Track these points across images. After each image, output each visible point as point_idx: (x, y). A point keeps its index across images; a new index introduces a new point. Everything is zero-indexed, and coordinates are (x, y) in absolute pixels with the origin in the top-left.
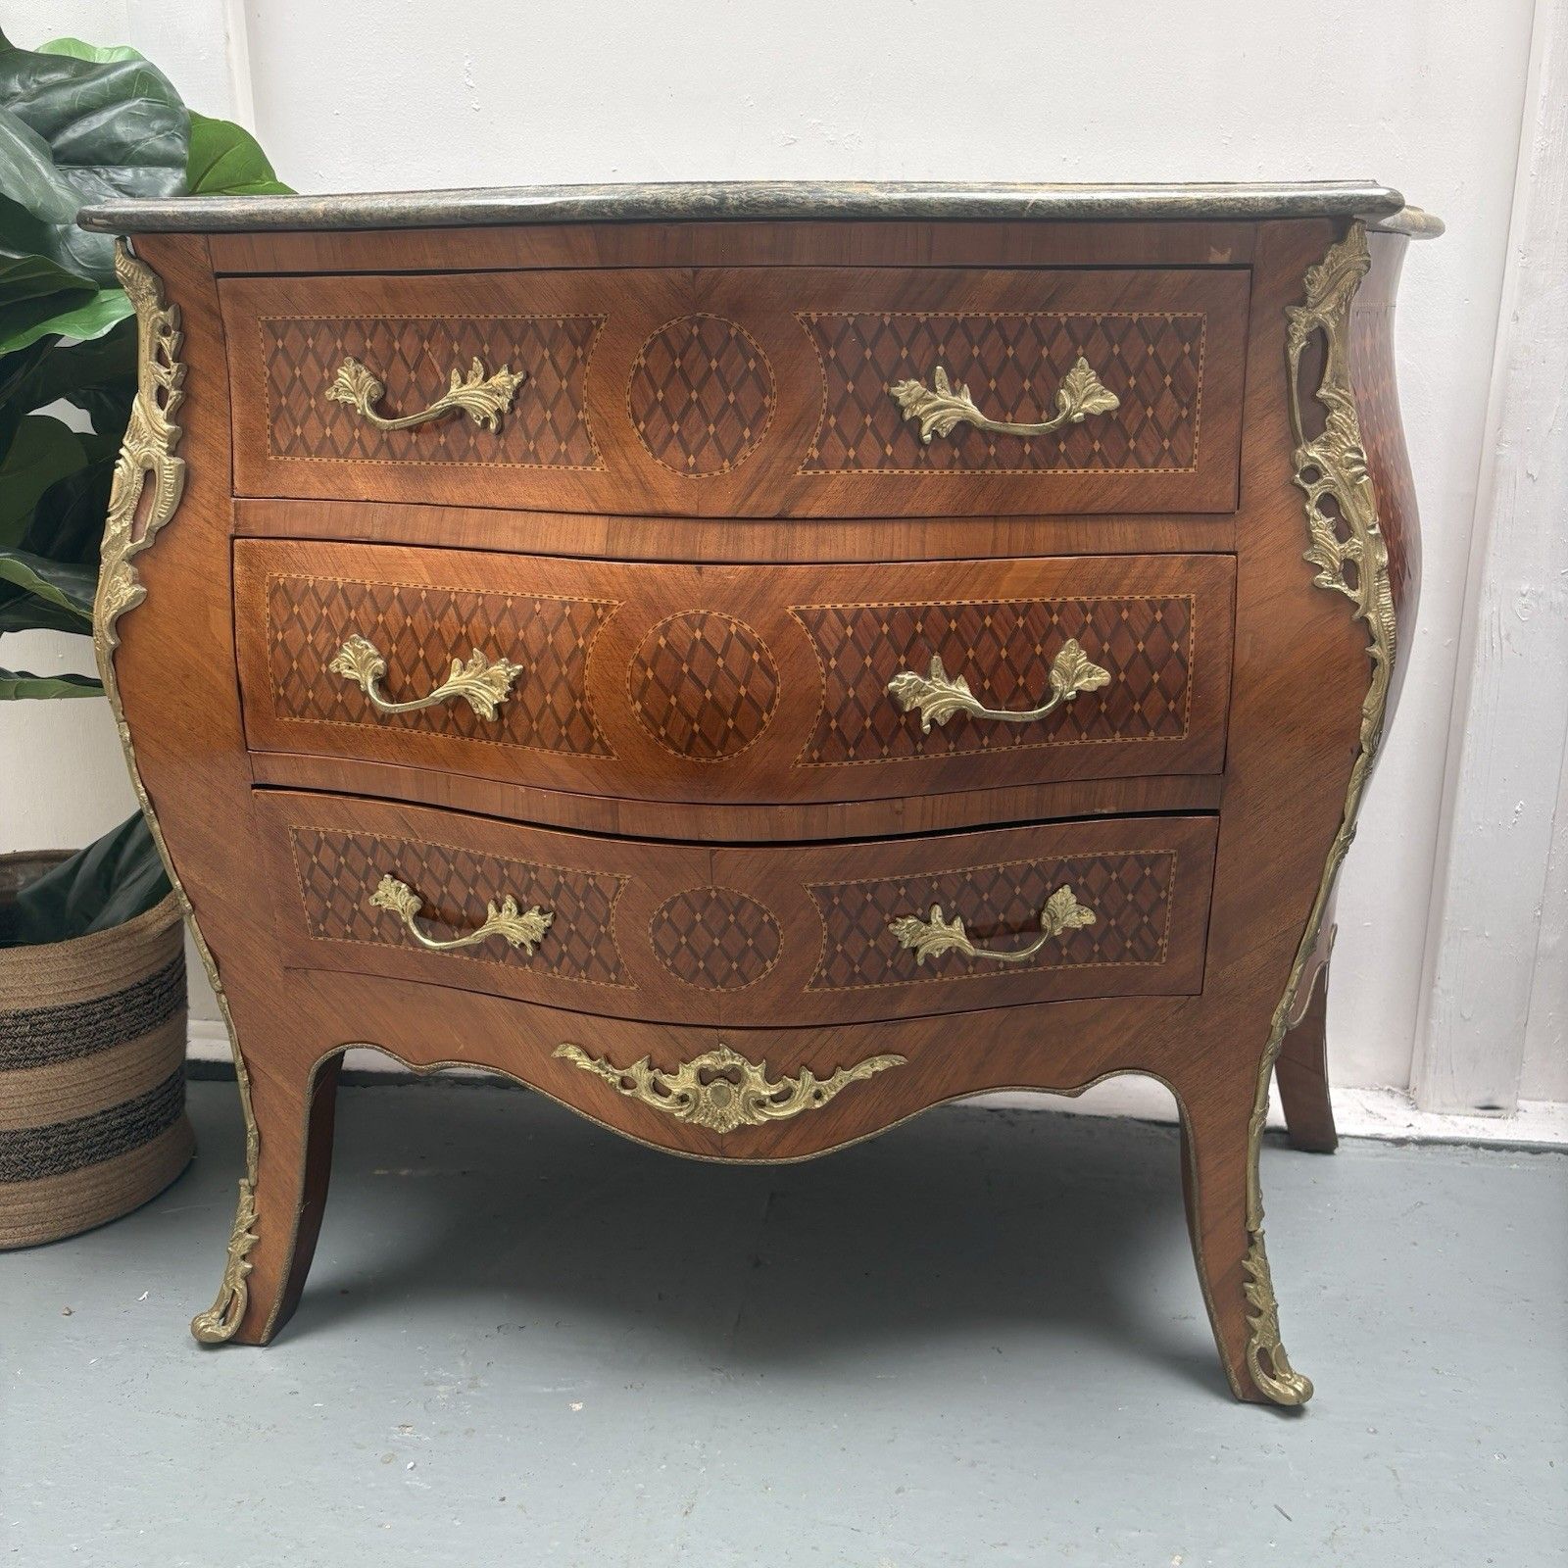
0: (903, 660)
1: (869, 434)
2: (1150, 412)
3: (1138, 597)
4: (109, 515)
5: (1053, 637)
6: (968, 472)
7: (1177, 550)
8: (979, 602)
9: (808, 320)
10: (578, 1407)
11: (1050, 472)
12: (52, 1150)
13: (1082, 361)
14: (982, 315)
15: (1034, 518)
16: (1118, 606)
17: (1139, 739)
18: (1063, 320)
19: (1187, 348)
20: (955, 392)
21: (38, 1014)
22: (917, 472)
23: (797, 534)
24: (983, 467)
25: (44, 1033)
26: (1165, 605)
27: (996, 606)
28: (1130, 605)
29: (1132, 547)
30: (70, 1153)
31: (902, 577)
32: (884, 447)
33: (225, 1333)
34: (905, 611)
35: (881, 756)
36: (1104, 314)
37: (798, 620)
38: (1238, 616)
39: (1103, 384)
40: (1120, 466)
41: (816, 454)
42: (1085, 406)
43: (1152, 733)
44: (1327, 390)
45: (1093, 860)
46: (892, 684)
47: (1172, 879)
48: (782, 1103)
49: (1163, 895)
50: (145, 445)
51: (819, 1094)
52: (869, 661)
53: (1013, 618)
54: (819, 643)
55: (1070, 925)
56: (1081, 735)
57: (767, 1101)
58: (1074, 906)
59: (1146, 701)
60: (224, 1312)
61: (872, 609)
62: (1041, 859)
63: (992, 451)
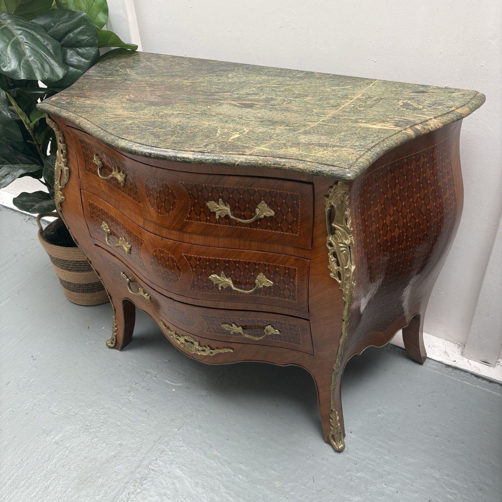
0: (213, 271)
1: (203, 213)
2: (285, 217)
3: (281, 265)
4: (55, 179)
5: (257, 271)
6: (231, 226)
7: (293, 255)
8: (234, 260)
9: (182, 183)
10: (174, 390)
11: (255, 229)
12: (90, 288)
13: (263, 202)
14: (232, 187)
15: (251, 240)
16: (275, 267)
17: (284, 299)
18: (257, 190)
19: (295, 202)
20: (226, 205)
22: (216, 225)
23: (185, 236)
24: (236, 225)
26: (289, 269)
27: (239, 262)
28: (279, 267)
29: (280, 252)
31: (213, 251)
32: (207, 217)
33: (112, 346)
34: (213, 260)
35: (210, 292)
36: (269, 190)
37: (185, 257)
38: (310, 276)
39: (270, 208)
40: (276, 230)
41: (189, 216)
42: (264, 214)
43: (287, 299)
44: (335, 224)
45: (277, 322)
46: (210, 277)
47: (300, 330)
48: (204, 352)
49: (298, 333)
50: (60, 163)
51: (212, 353)
52: (203, 271)
53: (245, 265)
54: (190, 264)
55: (273, 333)
56: (267, 295)
57: (200, 350)
58: (273, 330)
59: (284, 291)
60: (112, 341)
61: (204, 258)
62: (261, 319)
63: (238, 222)
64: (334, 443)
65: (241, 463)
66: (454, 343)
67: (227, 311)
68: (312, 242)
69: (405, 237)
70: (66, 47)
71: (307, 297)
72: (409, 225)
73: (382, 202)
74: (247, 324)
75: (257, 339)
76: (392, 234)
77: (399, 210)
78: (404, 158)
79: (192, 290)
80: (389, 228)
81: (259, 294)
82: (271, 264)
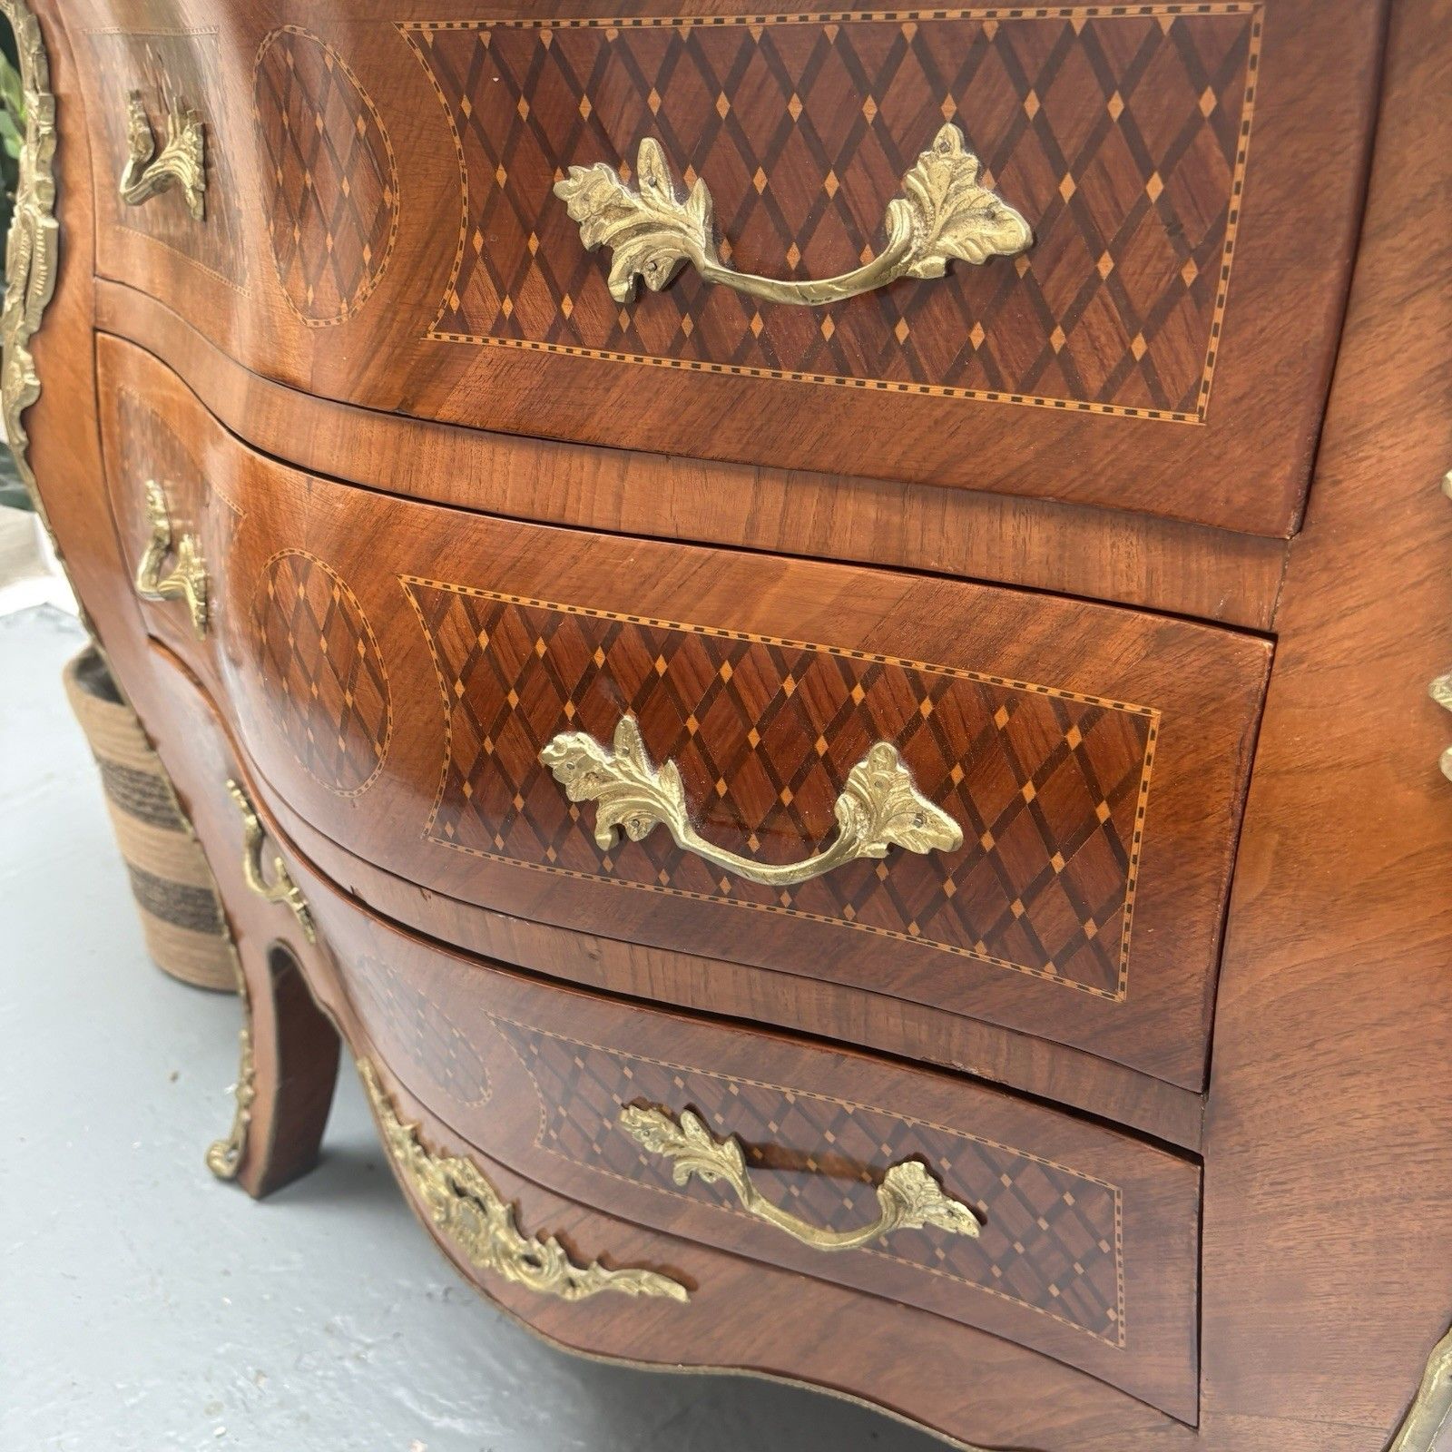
0: (570, 710)
1: (536, 272)
2: (1105, 266)
3: (1032, 687)
5: (854, 730)
6: (706, 367)
7: (1136, 601)
8: (711, 631)
9: (418, 36)
11: (871, 384)
13: (950, 133)
14: (730, 21)
15: (835, 478)
16: (992, 698)
17: (1026, 970)
18: (909, 30)
19: (1208, 103)
20: (683, 194)
22: (613, 357)
23: (426, 448)
24: (738, 359)
26: (1091, 717)
27: (743, 647)
28: (1013, 701)
29: (1035, 577)
31: (575, 559)
32: (558, 301)
33: (227, 1170)
34: (574, 623)
35: (547, 861)
36: (1004, 13)
37: (412, 600)
38: (1254, 785)
39: (999, 190)
40: (1026, 387)
41: (455, 303)
42: (948, 242)
43: (1050, 967)
45: (962, 1143)
46: (549, 749)
47: (1118, 1230)
48: (533, 1270)
49: (1105, 1247)
50: (29, 200)
51: (572, 1283)
52: (513, 699)
53: (776, 675)
54: (441, 652)
55: (936, 1222)
56: (908, 924)
57: (515, 1257)
58: (936, 1197)
59: (1037, 903)
60: (234, 1147)
61: (520, 608)
62: (860, 1106)
63: (757, 326)
67: (650, 1016)
68: (1312, 479)
74: (773, 1127)
75: (825, 1241)
79: (445, 836)
81: (856, 909)
82: (963, 674)
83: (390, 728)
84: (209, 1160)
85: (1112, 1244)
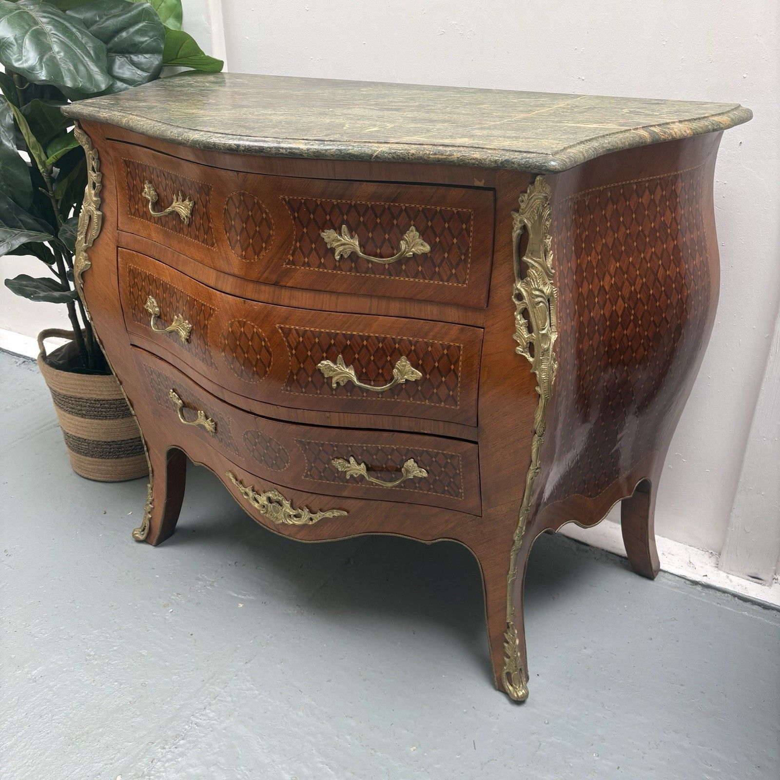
0: (325, 355)
1: (314, 252)
2: (446, 255)
3: (436, 342)
4: (78, 232)
5: (396, 354)
6: (358, 274)
7: (456, 322)
8: (360, 334)
9: (284, 199)
10: (241, 605)
11: (397, 278)
12: (112, 450)
13: (413, 228)
14: (364, 203)
15: (389, 298)
16: (427, 345)
17: (438, 405)
18: (404, 208)
19: (464, 226)
20: (352, 237)
21: (103, 401)
22: (335, 272)
23: (283, 293)
24: (366, 273)
25: (105, 408)
26: (449, 347)
27: (369, 337)
28: (432, 345)
30: (119, 452)
31: (326, 318)
32: (320, 259)
33: (142, 538)
34: (326, 334)
35: (317, 393)
36: (423, 206)
37: (280, 330)
38: (482, 358)
39: (423, 239)
40: (431, 279)
41: (291, 258)
42: (413, 249)
43: (443, 403)
44: (527, 257)
45: (423, 451)
46: (319, 365)
47: (461, 466)
48: (298, 519)
49: (458, 472)
50: (89, 205)
51: (311, 519)
52: (309, 353)
53: (377, 343)
54: (288, 342)
55: (416, 475)
56: (410, 398)
57: (292, 516)
58: (417, 468)
59: (439, 389)
60: (143, 530)
61: (311, 331)
62: (398, 446)
63: (370, 265)
64: (511, 688)
65: (351, 717)
66: (703, 550)
67: (343, 431)
68: (489, 297)
69: (632, 317)
70: (115, 52)
71: (475, 396)
72: (639, 296)
73: (599, 249)
74: (375, 457)
76: (613, 306)
77: (624, 269)
78: (632, 181)
79: (287, 390)
80: (607, 297)
81: (398, 396)
82: (421, 340)
83: (272, 364)
84: (133, 535)
85: (459, 470)
